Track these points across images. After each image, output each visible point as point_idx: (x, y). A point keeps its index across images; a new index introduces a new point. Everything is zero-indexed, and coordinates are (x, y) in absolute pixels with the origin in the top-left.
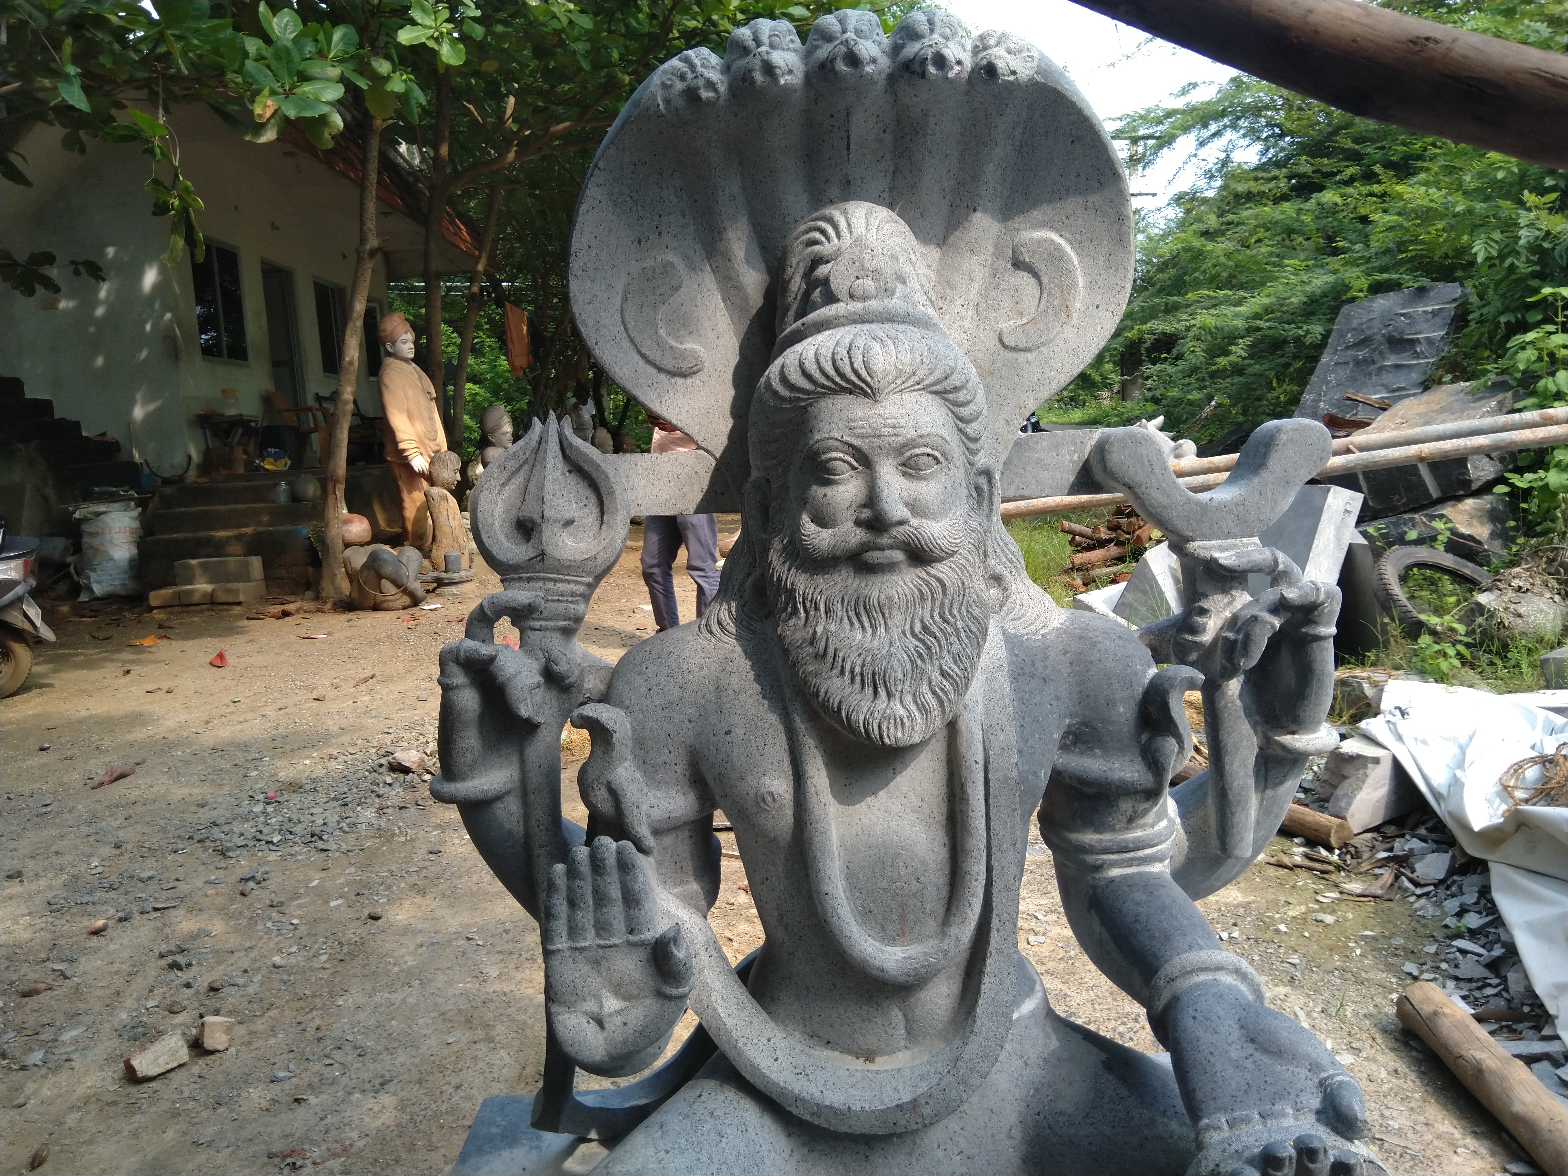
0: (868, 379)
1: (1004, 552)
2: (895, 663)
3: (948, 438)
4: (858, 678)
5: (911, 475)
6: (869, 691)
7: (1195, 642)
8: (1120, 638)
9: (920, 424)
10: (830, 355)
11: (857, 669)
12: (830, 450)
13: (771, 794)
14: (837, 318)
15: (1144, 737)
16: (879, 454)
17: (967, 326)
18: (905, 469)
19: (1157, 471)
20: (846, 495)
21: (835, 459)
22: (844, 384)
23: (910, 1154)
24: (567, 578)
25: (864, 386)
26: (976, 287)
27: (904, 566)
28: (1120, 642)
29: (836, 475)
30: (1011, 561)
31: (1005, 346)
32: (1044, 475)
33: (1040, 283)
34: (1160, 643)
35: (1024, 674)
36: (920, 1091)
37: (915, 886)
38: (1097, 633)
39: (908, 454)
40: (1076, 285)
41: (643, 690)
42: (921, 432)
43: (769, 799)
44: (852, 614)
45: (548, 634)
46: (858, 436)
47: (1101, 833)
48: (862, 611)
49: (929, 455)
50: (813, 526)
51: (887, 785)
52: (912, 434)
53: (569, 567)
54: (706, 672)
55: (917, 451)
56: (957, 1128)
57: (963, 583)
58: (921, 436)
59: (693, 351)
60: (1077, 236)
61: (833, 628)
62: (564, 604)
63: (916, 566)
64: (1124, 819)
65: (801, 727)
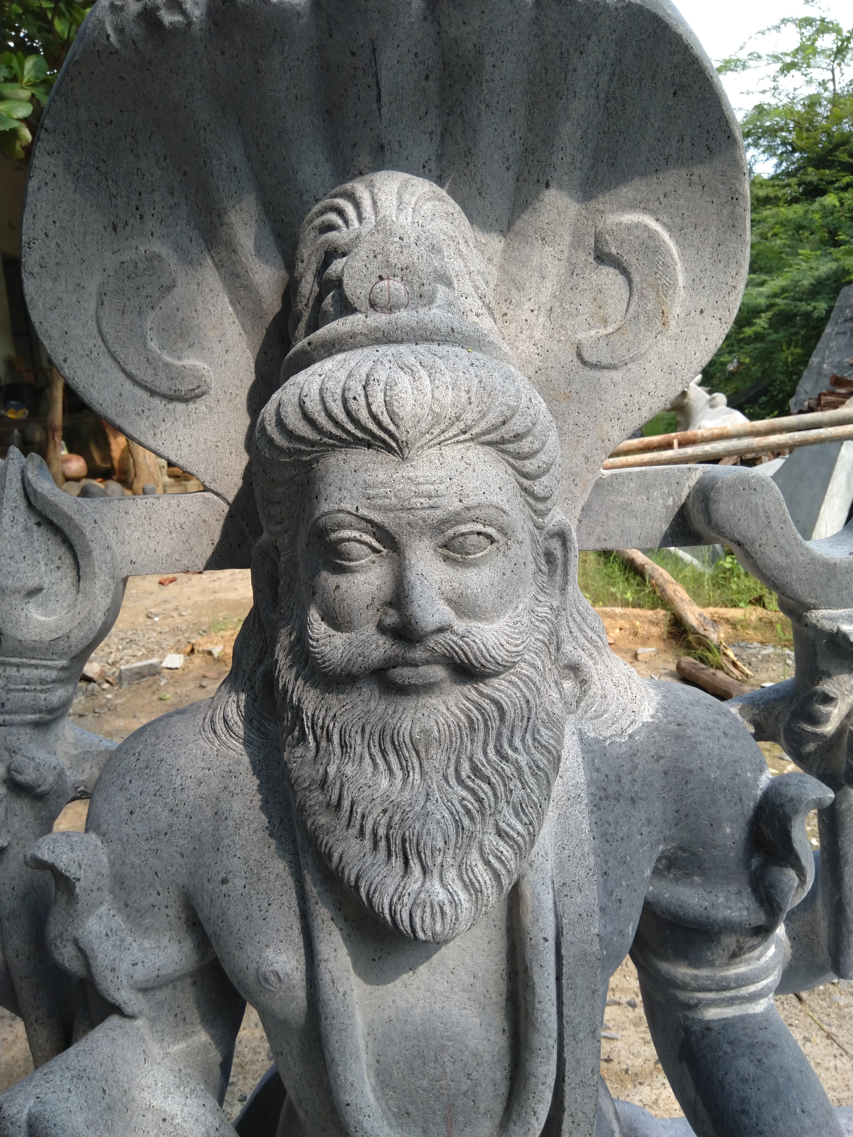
0: (392, 427)
1: (581, 630)
2: (432, 827)
3: (507, 508)
4: (383, 844)
5: (455, 560)
6: (397, 863)
7: (816, 734)
8: (726, 735)
9: (466, 491)
10: (339, 391)
11: (382, 832)
12: (341, 526)
13: (276, 974)
14: (353, 336)
15: (755, 863)
16: (410, 534)
17: (538, 335)
18: (446, 552)
19: (774, 524)
20: (366, 588)
21: (349, 540)
22: (359, 434)
24: (33, 662)
25: (386, 437)
26: (549, 286)
27: (447, 685)
28: (725, 741)
29: (351, 560)
30: (590, 641)
31: (584, 362)
32: (631, 523)
33: (630, 282)
34: (766, 719)
35: (607, 797)
37: (465, 1085)
38: (698, 730)
39: (450, 532)
40: (675, 285)
41: (124, 811)
42: (468, 502)
43: (273, 979)
44: (375, 751)
45: (14, 730)
46: (379, 509)
47: (696, 967)
48: (389, 747)
49: (479, 533)
50: (324, 626)
51: (428, 958)
52: (455, 506)
53: (34, 649)
54: (203, 789)
55: (463, 529)
57: (528, 702)
58: (468, 509)
59: (194, 368)
60: (678, 220)
61: (349, 770)
62: (32, 694)
63: (463, 682)
64: (726, 955)
65: (313, 890)
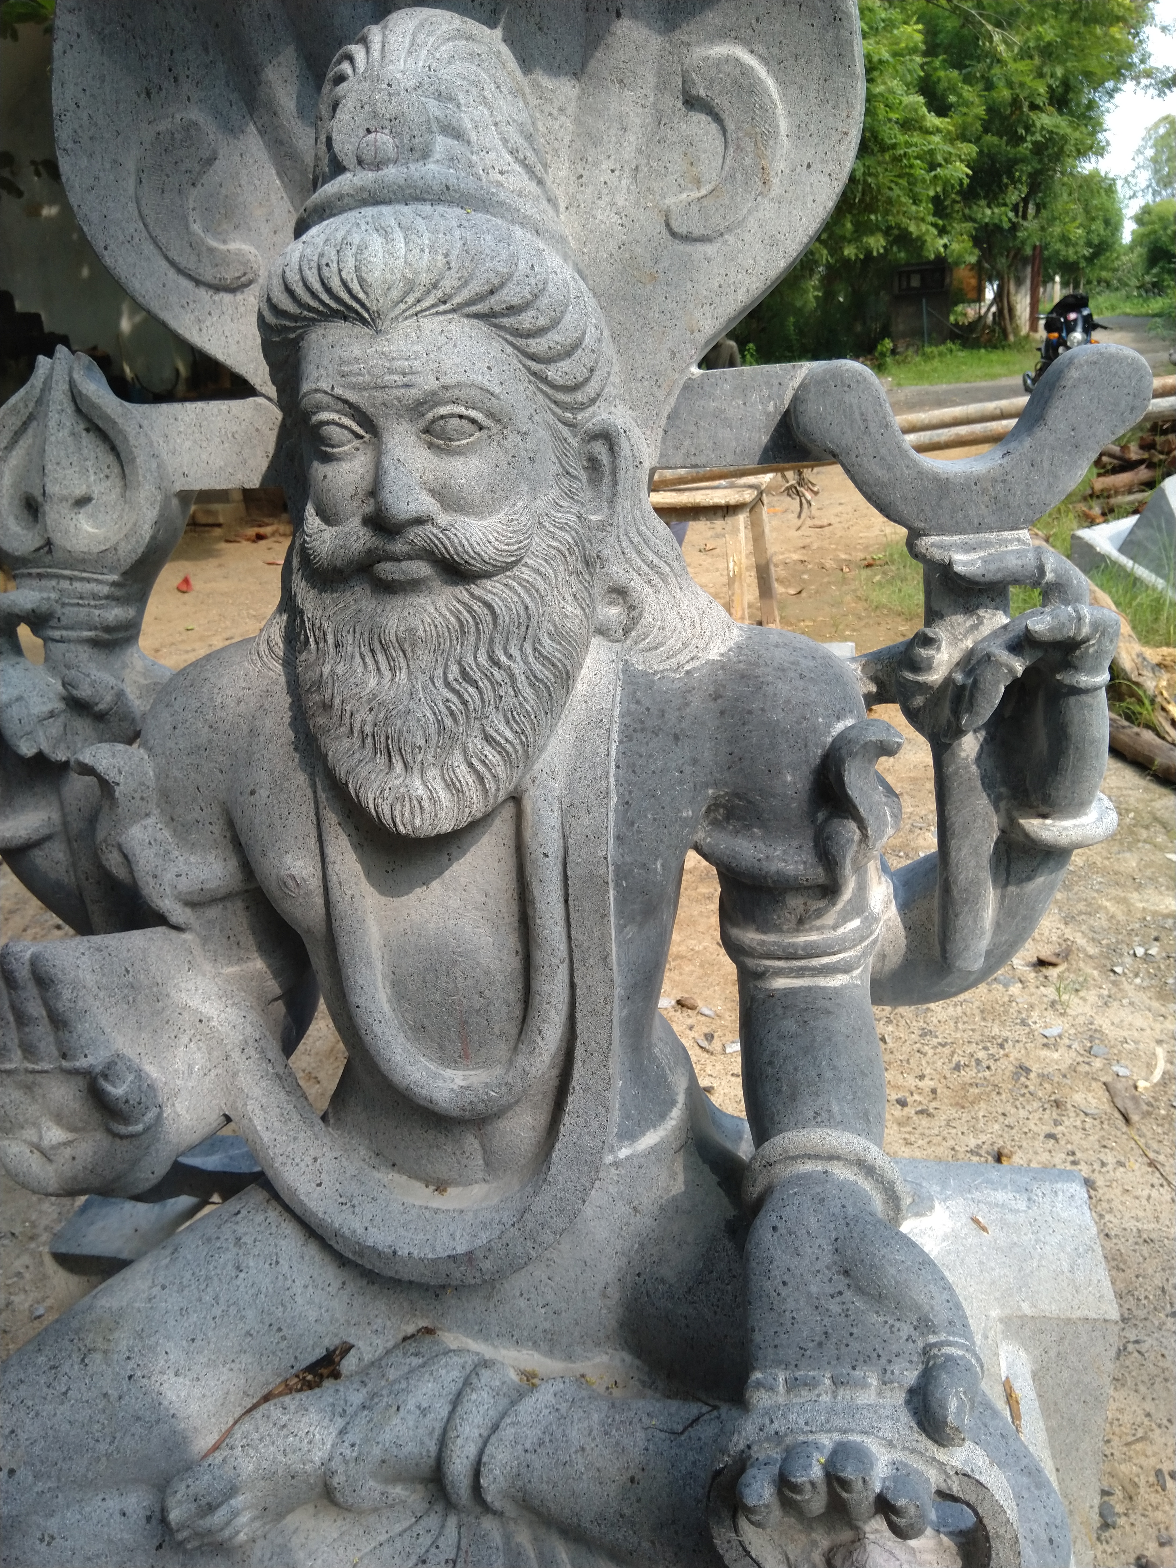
0: (361, 295)
1: (639, 553)
2: (412, 724)
4: (369, 741)
5: (438, 447)
6: (381, 759)
7: (917, 683)
8: (802, 677)
9: (443, 369)
11: (368, 729)
12: (319, 408)
13: (293, 878)
15: (821, 816)
16: (386, 416)
17: (621, 202)
18: (429, 438)
20: (350, 477)
21: (328, 423)
22: (334, 305)
23: (488, 1298)
24: (85, 575)
25: (357, 307)
27: (436, 584)
28: (800, 683)
29: (333, 446)
30: (651, 565)
31: (674, 234)
32: (725, 434)
33: (724, 131)
34: (889, 676)
35: (642, 730)
36: (478, 1243)
37: (478, 1003)
38: (769, 670)
39: (430, 415)
40: (776, 132)
41: (168, 727)
42: (445, 380)
43: (291, 883)
44: (365, 650)
45: (72, 646)
46: (353, 387)
47: (764, 932)
48: (377, 646)
49: (461, 417)
50: (318, 521)
51: (441, 874)
52: (431, 384)
53: (84, 561)
54: (242, 708)
55: (442, 411)
56: (544, 1277)
57: (527, 608)
58: (445, 388)
59: (239, 253)
60: (774, 50)
61: (340, 669)
62: (86, 610)
63: (455, 583)
64: (793, 919)
65: (322, 796)
